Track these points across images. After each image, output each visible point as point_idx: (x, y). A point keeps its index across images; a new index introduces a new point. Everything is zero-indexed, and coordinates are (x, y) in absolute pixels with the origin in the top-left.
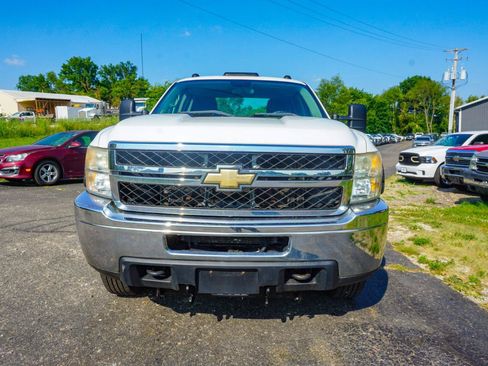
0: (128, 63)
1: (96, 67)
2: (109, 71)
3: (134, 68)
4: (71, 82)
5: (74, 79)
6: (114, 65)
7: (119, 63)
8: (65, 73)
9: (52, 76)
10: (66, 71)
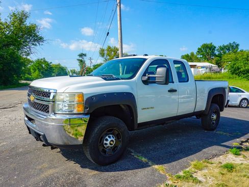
0: (234, 43)
1: (215, 47)
2: (222, 48)
3: (238, 45)
4: (201, 56)
5: (203, 55)
6: (225, 45)
7: (228, 44)
8: (198, 52)
9: (192, 54)
10: (200, 51)
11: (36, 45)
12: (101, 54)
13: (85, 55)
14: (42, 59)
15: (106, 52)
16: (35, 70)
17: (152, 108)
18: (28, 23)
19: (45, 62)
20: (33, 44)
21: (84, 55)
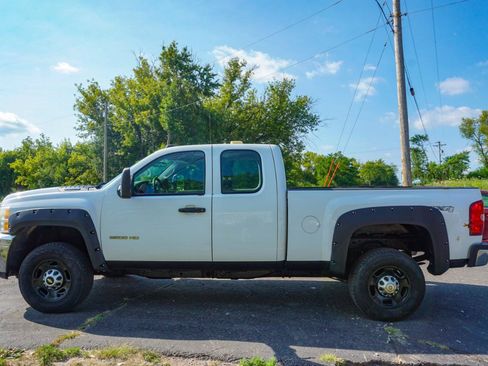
11: (305, 132)
12: (463, 131)
13: (425, 138)
14: (336, 154)
15: (477, 126)
16: (323, 174)
17: (134, 238)
18: (293, 97)
19: (342, 158)
20: (302, 131)
21: (422, 137)
